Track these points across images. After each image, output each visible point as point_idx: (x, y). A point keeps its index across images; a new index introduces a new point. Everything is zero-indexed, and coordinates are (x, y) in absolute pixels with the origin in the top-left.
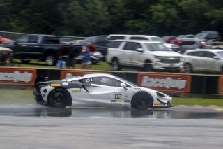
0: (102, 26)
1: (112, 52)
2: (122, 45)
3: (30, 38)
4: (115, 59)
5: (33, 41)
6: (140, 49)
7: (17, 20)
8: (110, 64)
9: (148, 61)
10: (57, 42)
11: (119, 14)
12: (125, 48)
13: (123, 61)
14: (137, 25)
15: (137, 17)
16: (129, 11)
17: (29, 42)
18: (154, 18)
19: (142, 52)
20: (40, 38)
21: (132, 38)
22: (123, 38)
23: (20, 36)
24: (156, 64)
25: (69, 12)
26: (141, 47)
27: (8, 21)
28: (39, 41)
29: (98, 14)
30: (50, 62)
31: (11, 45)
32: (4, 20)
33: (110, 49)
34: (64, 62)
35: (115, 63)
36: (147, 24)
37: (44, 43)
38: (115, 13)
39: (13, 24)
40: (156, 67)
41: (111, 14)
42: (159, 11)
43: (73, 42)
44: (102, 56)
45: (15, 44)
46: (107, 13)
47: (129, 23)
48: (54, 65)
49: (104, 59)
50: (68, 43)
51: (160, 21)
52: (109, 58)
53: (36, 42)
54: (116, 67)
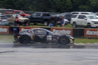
0: (68, 8)
1: (73, 19)
2: (78, 17)
3: (37, 14)
4: (74, 23)
5: (38, 15)
6: (85, 18)
7: (31, 6)
8: (72, 25)
9: (89, 23)
10: (49, 15)
11: (76, 3)
12: (79, 18)
13: (78, 23)
14: (84, 8)
15: (84, 4)
16: (80, 1)
17: (37, 16)
18: (92, 4)
19: (86, 19)
20: (42, 14)
21: (82, 13)
22: (78, 13)
23: (33, 13)
24: (92, 25)
25: (54, 2)
26: (86, 17)
27: (28, 6)
28: (41, 15)
29: (67, 3)
30: (46, 24)
31: (29, 17)
32: (26, 6)
33: (72, 18)
34: (52, 24)
35: (74, 24)
36: (88, 7)
37: (43, 16)
38: (74, 3)
39: (30, 8)
40: (93, 26)
41: (73, 3)
42: (94, 1)
43: (56, 15)
44: (69, 22)
45: (31, 16)
46: (71, 2)
47: (81, 7)
48: (48, 25)
49: (69, 23)
50: (54, 16)
51: (94, 6)
52: (72, 22)
53: (40, 16)
54: (75, 26)
